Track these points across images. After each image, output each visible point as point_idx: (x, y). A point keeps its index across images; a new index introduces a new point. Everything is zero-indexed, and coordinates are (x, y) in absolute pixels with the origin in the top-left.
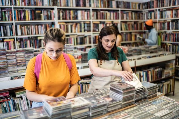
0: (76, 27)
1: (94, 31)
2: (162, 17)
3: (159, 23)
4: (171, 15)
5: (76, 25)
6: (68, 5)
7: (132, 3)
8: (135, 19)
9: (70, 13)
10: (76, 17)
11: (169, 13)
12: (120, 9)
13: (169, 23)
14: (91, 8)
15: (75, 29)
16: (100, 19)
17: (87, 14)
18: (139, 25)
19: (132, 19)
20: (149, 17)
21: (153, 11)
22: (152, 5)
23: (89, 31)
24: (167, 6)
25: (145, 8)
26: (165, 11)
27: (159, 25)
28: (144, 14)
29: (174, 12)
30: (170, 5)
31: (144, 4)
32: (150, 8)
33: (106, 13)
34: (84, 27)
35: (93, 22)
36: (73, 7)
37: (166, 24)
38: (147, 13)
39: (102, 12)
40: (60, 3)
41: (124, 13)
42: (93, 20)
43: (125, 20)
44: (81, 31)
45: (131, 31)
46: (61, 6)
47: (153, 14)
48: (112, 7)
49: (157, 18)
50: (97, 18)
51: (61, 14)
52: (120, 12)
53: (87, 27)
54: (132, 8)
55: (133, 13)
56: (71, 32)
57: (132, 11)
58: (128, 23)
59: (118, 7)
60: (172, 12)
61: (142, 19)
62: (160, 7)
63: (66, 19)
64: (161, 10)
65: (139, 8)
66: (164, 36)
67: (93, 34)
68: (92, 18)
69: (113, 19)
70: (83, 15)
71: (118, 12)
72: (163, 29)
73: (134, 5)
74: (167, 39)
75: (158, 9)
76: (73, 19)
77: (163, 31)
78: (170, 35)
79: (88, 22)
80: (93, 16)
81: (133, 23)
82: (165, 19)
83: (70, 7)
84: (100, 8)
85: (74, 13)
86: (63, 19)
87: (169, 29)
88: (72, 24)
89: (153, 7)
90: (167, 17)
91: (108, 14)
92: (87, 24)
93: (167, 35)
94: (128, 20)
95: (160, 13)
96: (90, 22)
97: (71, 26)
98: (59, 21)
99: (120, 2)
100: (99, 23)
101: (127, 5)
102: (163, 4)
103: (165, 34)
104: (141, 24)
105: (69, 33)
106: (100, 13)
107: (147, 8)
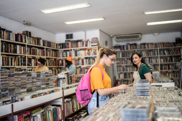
0: (15, 60)
1: (28, 65)
2: (76, 55)
3: (74, 60)
4: (84, 54)
5: (15, 58)
6: (9, 39)
7: (53, 43)
8: (55, 56)
9: (11, 46)
10: (15, 51)
11: (82, 52)
12: (45, 47)
13: (83, 60)
14: (26, 44)
15: (14, 62)
16: (32, 54)
17: (24, 49)
18: (57, 62)
19: (53, 56)
20: (65, 55)
21: (68, 50)
22: (67, 46)
23: (25, 65)
24: (81, 47)
25: (61, 48)
26: (79, 51)
27: (74, 62)
28: (60, 53)
29: (87, 51)
30: (83, 46)
31: (60, 44)
32: (65, 48)
33: (37, 50)
34: (21, 61)
35: (27, 56)
36: (13, 41)
37: (81, 61)
38: (62, 52)
39: (33, 48)
40: (4, 36)
41: (48, 51)
42: (27, 55)
43: (48, 57)
44: (19, 65)
45: (52, 67)
46: (4, 39)
47: (68, 53)
48: (40, 45)
49: (72, 56)
50: (30, 54)
51: (4, 46)
52: (45, 50)
53: (23, 61)
54: (53, 47)
55: (53, 51)
56: (12, 65)
57: (53, 50)
58: (50, 59)
59: (44, 45)
60: (85, 52)
61: (59, 57)
62: (74, 47)
63: (8, 52)
64: (75, 50)
65: (57, 48)
66: (79, 70)
67: (28, 68)
68: (27, 53)
69: (41, 55)
70: (20, 50)
71: (44, 50)
72: (78, 64)
73: (54, 44)
74: (82, 72)
75: (72, 49)
76: (13, 53)
77: (78, 66)
78: (84, 69)
79: (24, 57)
80: (28, 51)
81: (53, 60)
82: (79, 57)
83: (11, 40)
84: (32, 45)
85: (14, 47)
86: (5, 52)
87: (83, 64)
88: (12, 57)
89: (68, 48)
90: (81, 55)
91: (38, 50)
92: (23, 58)
93: (82, 69)
94: (50, 57)
95: (75, 52)
96: (25, 56)
97: (11, 59)
98: (2, 53)
99: (45, 41)
100: (32, 57)
101: (49, 44)
102: (77, 45)
103: (80, 69)
104: (58, 61)
105: (10, 66)
106: (32, 49)
107: (63, 48)
